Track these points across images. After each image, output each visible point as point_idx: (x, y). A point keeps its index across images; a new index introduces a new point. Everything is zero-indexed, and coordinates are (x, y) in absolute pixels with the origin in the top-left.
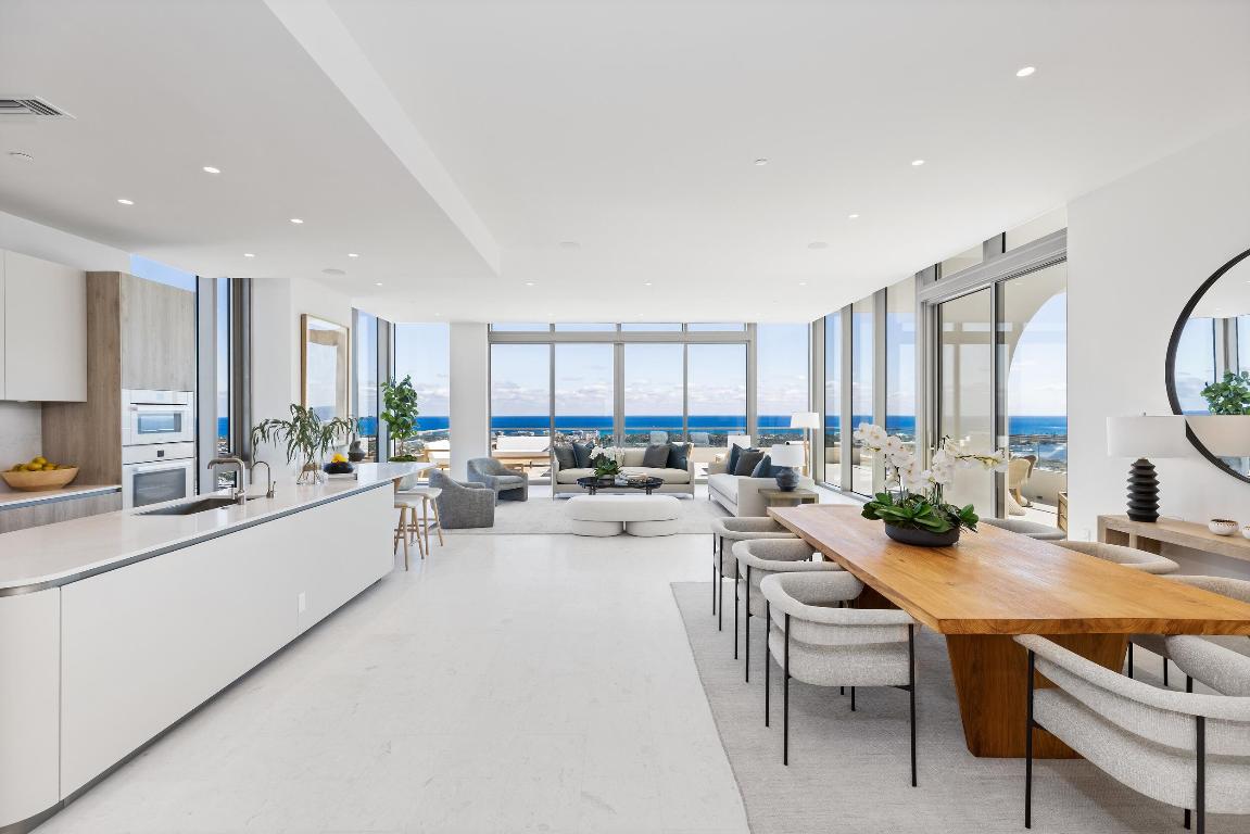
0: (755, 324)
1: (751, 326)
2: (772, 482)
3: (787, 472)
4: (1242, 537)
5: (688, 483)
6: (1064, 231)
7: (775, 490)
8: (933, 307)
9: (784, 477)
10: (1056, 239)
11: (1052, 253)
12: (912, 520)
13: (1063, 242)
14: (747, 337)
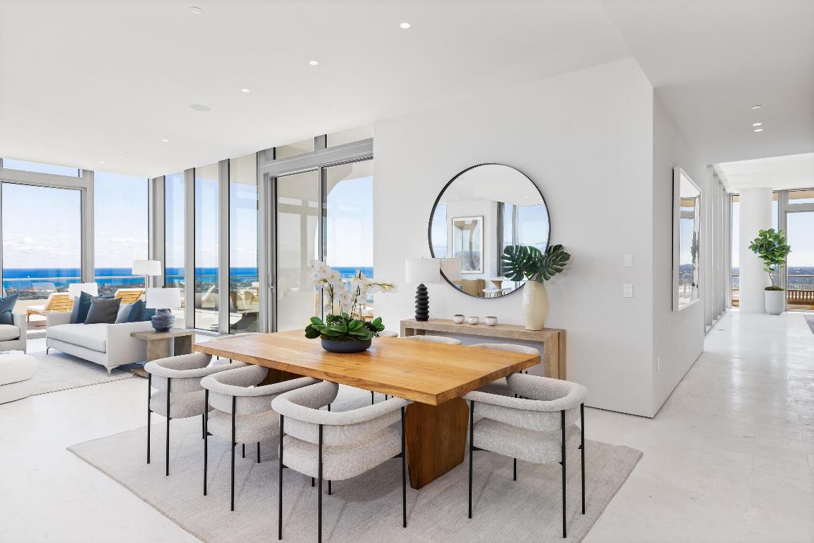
0: (92, 172)
1: (89, 173)
2: (147, 325)
3: (163, 314)
4: (467, 323)
5: (17, 339)
6: (371, 140)
7: (153, 333)
8: (272, 179)
9: (159, 319)
10: (365, 144)
11: (362, 153)
12: (347, 334)
13: (371, 147)
14: (83, 185)
